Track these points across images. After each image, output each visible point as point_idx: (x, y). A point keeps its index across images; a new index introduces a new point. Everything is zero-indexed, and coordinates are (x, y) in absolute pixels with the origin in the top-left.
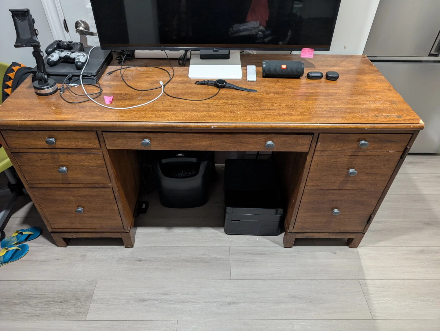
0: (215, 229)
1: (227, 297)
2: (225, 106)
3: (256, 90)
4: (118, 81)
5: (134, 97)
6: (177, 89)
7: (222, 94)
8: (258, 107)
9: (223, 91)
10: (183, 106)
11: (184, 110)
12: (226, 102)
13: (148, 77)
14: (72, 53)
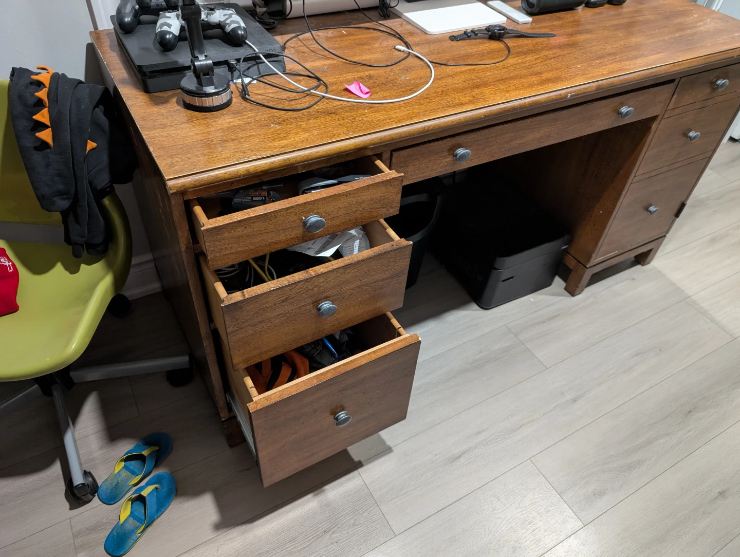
0: (463, 310)
1: (562, 393)
2: (547, 62)
3: (550, 33)
4: (319, 59)
5: (390, 78)
6: (439, 53)
7: (514, 47)
8: (591, 55)
9: (511, 43)
10: (488, 74)
11: (502, 80)
12: (538, 56)
13: (360, 45)
14: (211, 12)
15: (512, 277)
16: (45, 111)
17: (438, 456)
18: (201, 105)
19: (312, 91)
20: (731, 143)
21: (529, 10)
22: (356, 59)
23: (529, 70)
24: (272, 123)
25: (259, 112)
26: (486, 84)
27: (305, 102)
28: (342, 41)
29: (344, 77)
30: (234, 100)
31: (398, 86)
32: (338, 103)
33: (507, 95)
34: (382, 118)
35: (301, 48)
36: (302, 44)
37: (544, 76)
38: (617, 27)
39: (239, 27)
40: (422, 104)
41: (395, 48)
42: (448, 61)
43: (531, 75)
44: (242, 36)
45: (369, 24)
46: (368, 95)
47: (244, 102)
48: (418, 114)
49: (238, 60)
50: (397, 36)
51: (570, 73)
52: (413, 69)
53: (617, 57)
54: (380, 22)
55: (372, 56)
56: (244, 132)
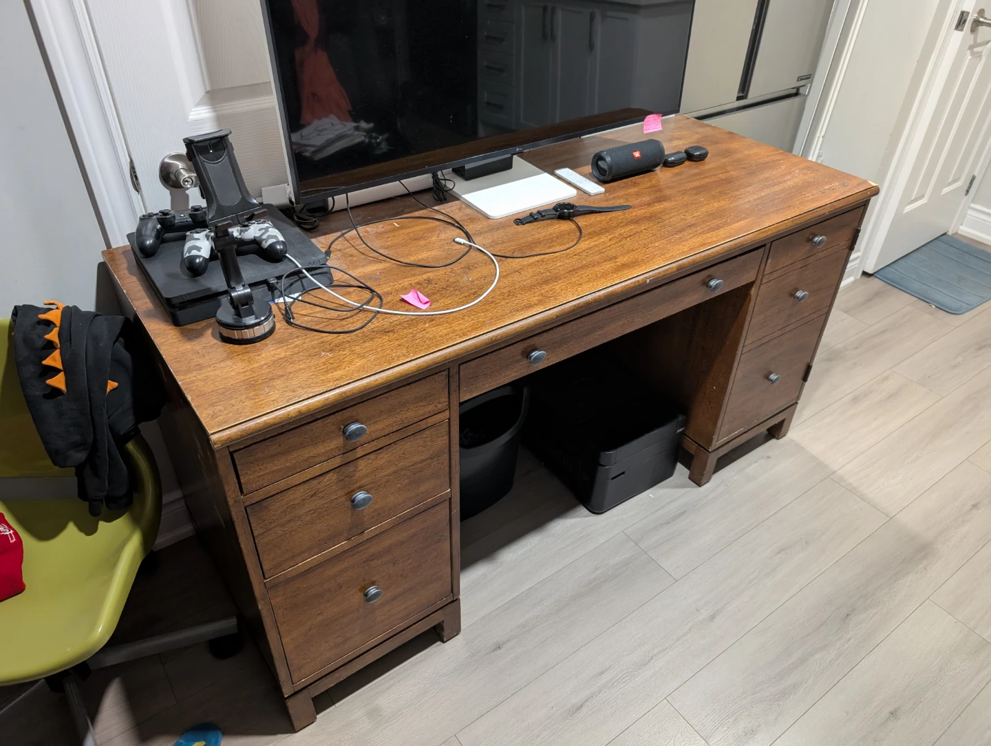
1: (697, 610)
2: (622, 243)
3: (625, 204)
4: (370, 263)
5: (450, 280)
6: (503, 243)
7: (586, 226)
8: (670, 229)
9: (582, 221)
10: (559, 265)
11: (574, 271)
12: (612, 236)
13: (415, 240)
14: (244, 228)
15: (623, 473)
16: (57, 353)
17: (555, 709)
18: (241, 337)
19: (364, 306)
20: (865, 279)
21: (602, 178)
22: (411, 259)
23: (603, 255)
24: (323, 351)
25: (307, 338)
26: (556, 278)
27: (358, 320)
28: (394, 236)
29: (400, 284)
30: (278, 326)
31: (459, 290)
32: (395, 318)
33: (579, 289)
34: (445, 332)
35: (348, 250)
36: (349, 245)
37: (621, 260)
38: (699, 190)
39: (278, 242)
40: (487, 310)
41: (454, 241)
42: (513, 253)
43: (605, 261)
44: (281, 250)
45: (423, 211)
46: (428, 305)
47: (289, 327)
48: (483, 324)
49: (279, 278)
50: (456, 225)
51: (648, 254)
52: (476, 266)
53: (698, 228)
54: (436, 208)
55: (429, 253)
56: (291, 365)
